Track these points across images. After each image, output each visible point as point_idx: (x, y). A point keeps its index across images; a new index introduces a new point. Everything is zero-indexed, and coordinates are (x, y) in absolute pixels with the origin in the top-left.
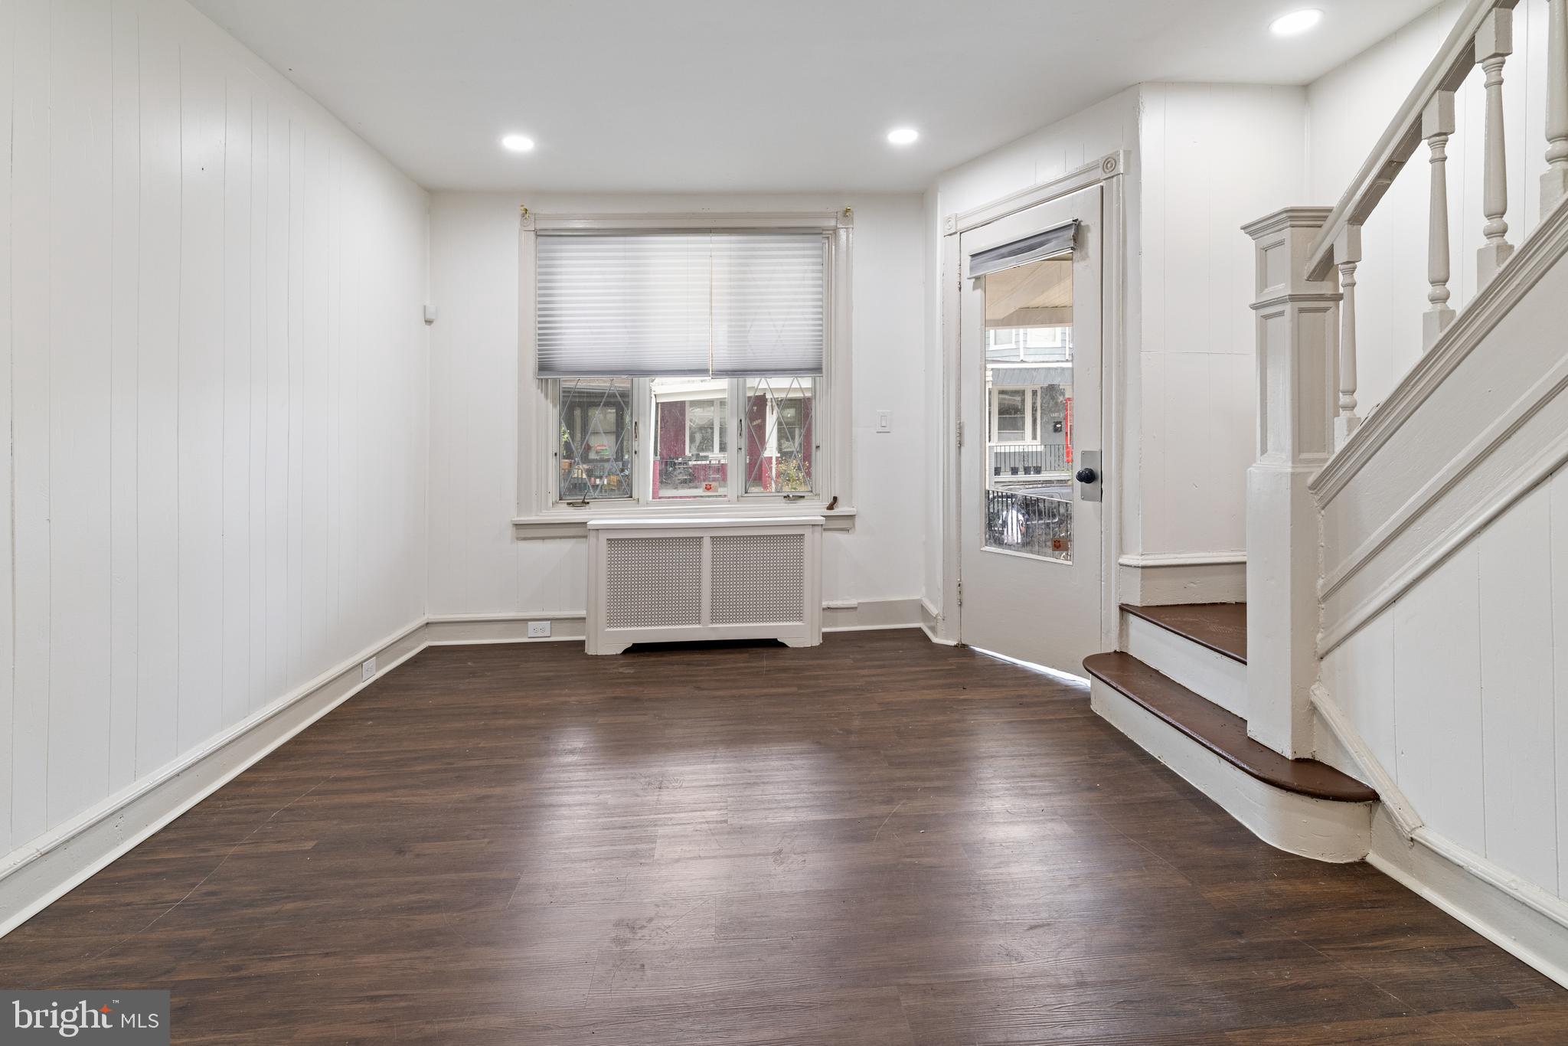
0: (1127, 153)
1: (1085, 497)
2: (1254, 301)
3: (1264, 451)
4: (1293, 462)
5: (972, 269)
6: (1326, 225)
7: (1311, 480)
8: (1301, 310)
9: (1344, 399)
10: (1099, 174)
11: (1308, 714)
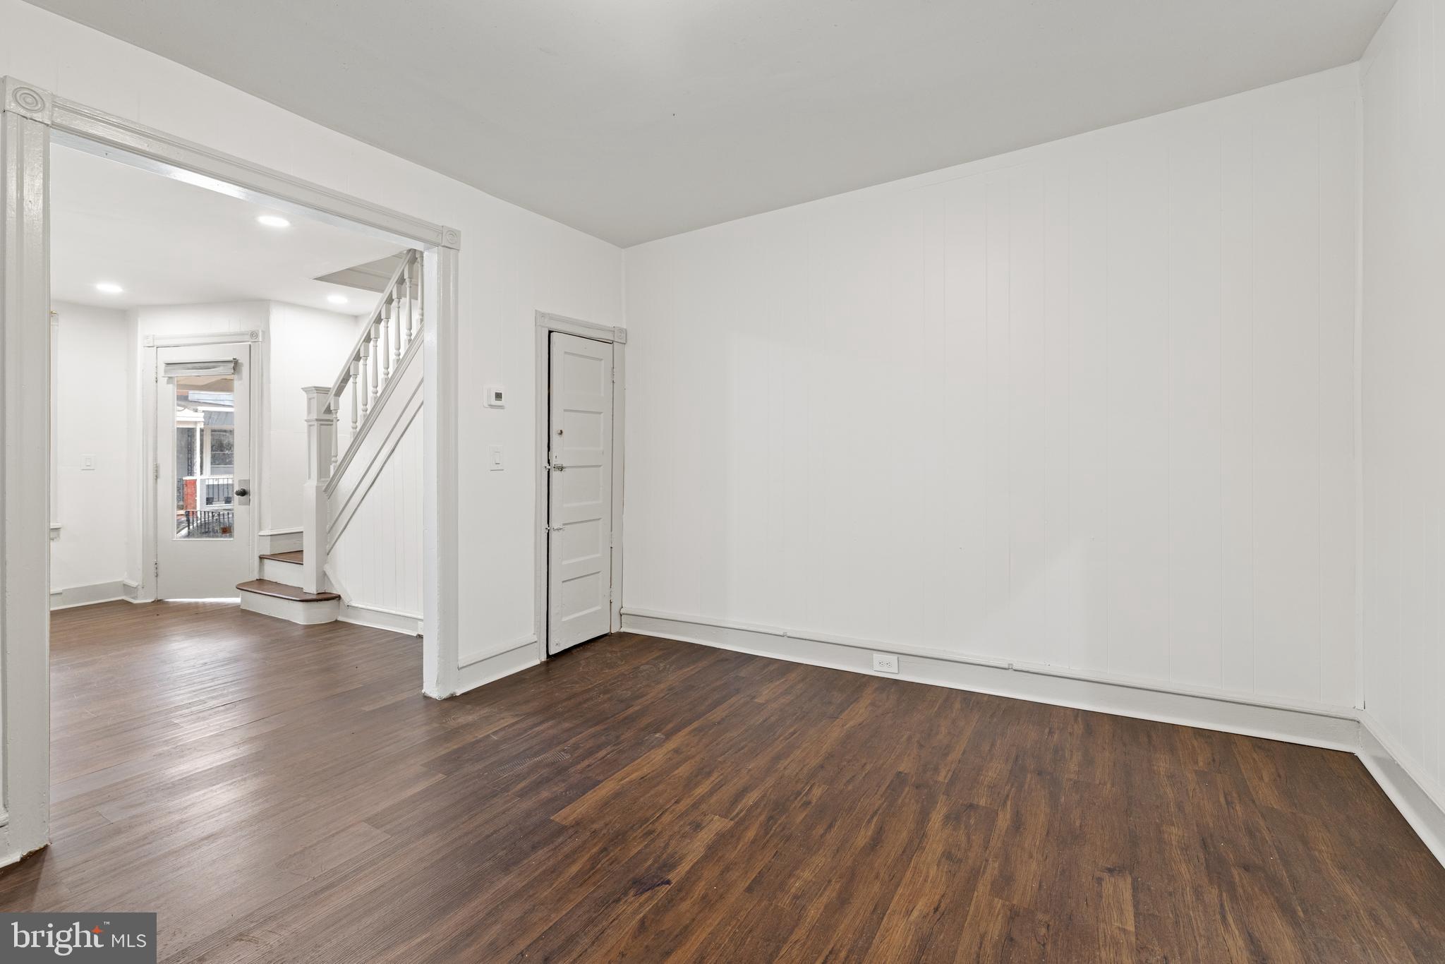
0: (263, 332)
1: (240, 503)
2: (306, 418)
3: (309, 477)
4: (318, 481)
5: (166, 372)
6: (330, 393)
7: (324, 488)
8: (321, 425)
9: (333, 459)
10: (247, 338)
11: (323, 577)
